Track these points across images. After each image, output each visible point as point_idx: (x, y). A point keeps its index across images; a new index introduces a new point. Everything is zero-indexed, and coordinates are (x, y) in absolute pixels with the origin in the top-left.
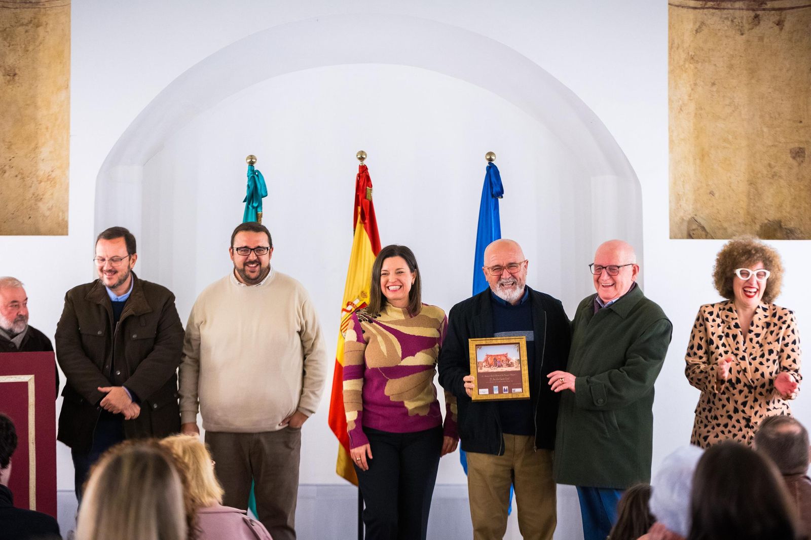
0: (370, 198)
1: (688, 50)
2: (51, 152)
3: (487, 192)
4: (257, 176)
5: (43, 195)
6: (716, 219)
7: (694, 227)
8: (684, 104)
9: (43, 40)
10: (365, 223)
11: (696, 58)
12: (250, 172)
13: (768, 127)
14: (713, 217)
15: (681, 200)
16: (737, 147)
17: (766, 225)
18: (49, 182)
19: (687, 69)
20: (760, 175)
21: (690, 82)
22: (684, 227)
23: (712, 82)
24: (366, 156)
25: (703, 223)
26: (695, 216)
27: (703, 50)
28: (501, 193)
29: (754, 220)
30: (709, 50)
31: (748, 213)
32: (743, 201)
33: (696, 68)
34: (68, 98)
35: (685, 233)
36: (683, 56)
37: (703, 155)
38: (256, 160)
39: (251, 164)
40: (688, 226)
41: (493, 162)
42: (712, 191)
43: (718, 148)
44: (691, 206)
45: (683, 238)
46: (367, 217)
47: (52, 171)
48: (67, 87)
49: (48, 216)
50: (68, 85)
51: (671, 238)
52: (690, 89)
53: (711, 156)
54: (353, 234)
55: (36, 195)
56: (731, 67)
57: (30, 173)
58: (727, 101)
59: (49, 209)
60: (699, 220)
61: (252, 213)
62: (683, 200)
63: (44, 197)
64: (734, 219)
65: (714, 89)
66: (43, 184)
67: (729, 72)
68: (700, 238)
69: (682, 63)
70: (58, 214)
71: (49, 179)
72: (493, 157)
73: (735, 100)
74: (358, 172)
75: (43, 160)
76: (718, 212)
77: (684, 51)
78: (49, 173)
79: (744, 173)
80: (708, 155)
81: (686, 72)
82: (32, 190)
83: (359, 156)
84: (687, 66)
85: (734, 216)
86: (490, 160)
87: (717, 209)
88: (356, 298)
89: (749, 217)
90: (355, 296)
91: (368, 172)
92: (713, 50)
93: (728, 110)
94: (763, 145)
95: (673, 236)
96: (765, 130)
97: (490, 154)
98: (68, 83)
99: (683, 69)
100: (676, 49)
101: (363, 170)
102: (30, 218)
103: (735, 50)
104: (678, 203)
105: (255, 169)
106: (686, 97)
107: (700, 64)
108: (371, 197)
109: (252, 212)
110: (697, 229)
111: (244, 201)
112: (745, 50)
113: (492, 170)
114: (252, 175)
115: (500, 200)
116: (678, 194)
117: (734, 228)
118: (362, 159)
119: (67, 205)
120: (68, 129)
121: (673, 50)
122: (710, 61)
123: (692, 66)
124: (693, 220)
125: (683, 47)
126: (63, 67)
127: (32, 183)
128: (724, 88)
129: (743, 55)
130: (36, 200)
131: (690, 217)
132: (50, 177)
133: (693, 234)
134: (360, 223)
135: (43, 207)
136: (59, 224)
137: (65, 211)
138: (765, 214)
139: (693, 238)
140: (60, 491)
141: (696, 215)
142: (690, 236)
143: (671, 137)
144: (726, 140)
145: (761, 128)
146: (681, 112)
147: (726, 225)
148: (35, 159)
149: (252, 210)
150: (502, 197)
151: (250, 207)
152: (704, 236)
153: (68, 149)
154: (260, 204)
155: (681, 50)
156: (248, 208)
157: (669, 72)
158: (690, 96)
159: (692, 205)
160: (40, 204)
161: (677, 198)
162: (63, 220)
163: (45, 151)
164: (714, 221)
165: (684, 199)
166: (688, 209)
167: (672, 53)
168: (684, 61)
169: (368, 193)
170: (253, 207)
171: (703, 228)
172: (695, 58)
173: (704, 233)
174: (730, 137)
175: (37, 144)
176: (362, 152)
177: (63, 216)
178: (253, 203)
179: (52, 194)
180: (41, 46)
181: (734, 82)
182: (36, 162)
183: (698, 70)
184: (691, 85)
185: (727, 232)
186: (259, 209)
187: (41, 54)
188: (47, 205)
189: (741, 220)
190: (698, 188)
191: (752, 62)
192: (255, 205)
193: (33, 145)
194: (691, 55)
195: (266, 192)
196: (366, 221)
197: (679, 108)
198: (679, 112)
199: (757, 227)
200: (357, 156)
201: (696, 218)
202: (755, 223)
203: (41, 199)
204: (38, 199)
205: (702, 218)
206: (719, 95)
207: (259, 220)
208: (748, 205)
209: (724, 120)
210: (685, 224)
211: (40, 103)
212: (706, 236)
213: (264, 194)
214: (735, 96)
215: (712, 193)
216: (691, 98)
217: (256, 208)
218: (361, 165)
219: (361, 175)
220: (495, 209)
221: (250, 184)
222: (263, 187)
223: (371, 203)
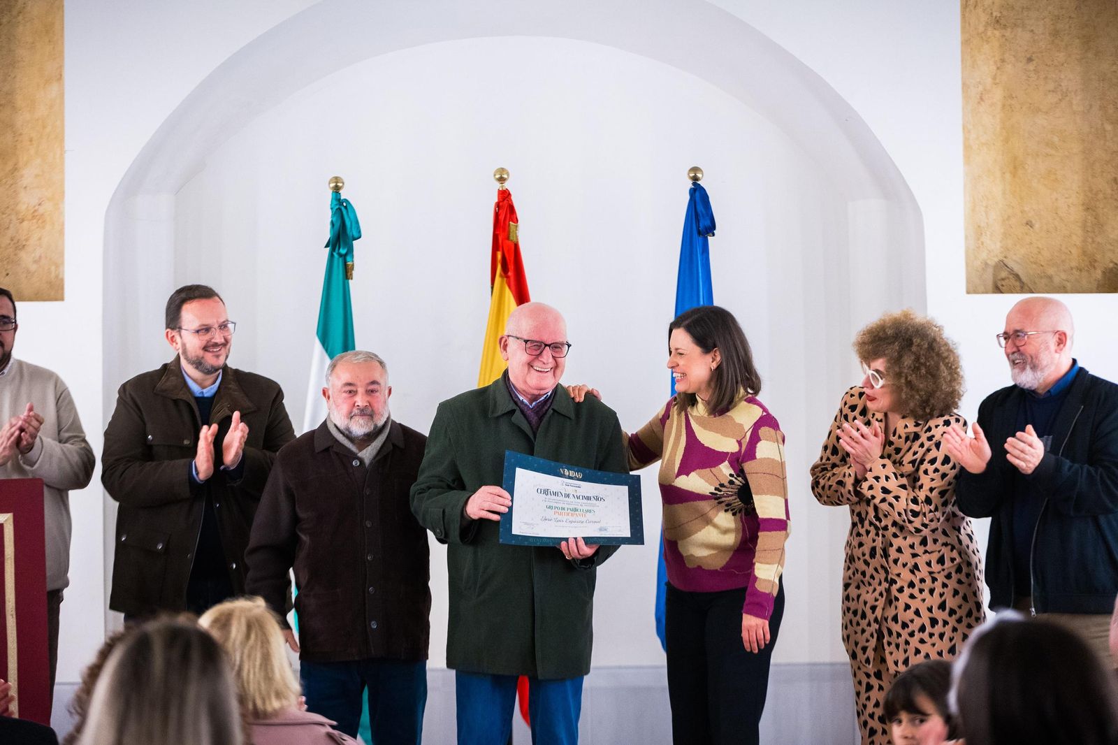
0: (515, 239)
1: (991, 10)
2: (37, 176)
3: (691, 227)
4: (346, 207)
5: (27, 240)
6: (1035, 263)
7: (1004, 274)
8: (985, 90)
9: (24, 7)
10: (508, 277)
11: (1003, 21)
12: (335, 202)
13: (1112, 123)
14: (1032, 260)
15: (984, 234)
16: (1066, 153)
17: (1111, 270)
18: (35, 221)
19: (989, 38)
20: (1101, 196)
21: (994, 56)
22: (989, 277)
23: (1028, 56)
24: (508, 175)
25: (1017, 268)
26: (1004, 259)
27: (1013, 8)
28: (711, 229)
29: (1093, 263)
30: (1023, 8)
31: (1084, 253)
32: (1076, 234)
33: (1003, 36)
34: (62, 95)
35: (990, 284)
36: (984, 18)
37: (1015, 168)
38: (343, 183)
39: (337, 190)
40: (994, 274)
41: (699, 182)
42: (1031, 222)
43: (1037, 155)
44: (999, 245)
45: (987, 293)
46: (511, 267)
47: (40, 205)
48: (60, 78)
49: (35, 272)
50: (61, 75)
51: (968, 292)
52: (995, 68)
53: (1027, 167)
54: (490, 293)
55: (15, 241)
56: (1055, 34)
57: (8, 207)
58: (1051, 86)
59: (35, 262)
60: (1011, 264)
61: (338, 265)
62: (986, 235)
63: (28, 243)
64: (1063, 261)
65: (1031, 67)
66: (25, 223)
67: (1053, 41)
68: (1012, 292)
69: (981, 29)
70: (49, 269)
71: (36, 216)
72: (699, 175)
73: (1062, 84)
74: (496, 200)
75: (25, 187)
76: (1039, 252)
77: (984, 11)
78: (35, 207)
79: (1077, 193)
80: (1024, 167)
81: (988, 42)
82: (10, 233)
83: (498, 176)
84: (989, 33)
85: (1064, 258)
86: (695, 179)
87: (1038, 248)
89: (1086, 258)
91: (511, 200)
92: (1028, 9)
93: (1052, 99)
94: (1106, 150)
95: (972, 290)
96: (1108, 127)
97: (695, 169)
98: (61, 72)
99: (984, 37)
100: (972, 8)
101: (505, 196)
102: (7, 274)
103: (1062, 8)
104: (978, 239)
105: (342, 198)
106: (989, 80)
107: (1009, 30)
108: (517, 237)
109: (338, 262)
110: (1008, 278)
111: (326, 246)
112: (1076, 9)
113: (697, 194)
114: (337, 207)
115: (710, 239)
116: (979, 227)
117: (1063, 276)
118: (502, 180)
119: (62, 254)
120: (62, 140)
121: (968, 10)
122: (1024, 26)
123: (997, 33)
124: (1002, 265)
125: (983, 6)
126: (54, 48)
127: (10, 223)
128: (1047, 65)
129: (1073, 16)
130: (16, 248)
131: (996, 260)
132: (36, 214)
133: (1002, 285)
134: (501, 276)
135: (27, 258)
136: (50, 284)
137: (59, 264)
138: (1110, 255)
139: (1002, 292)
140: (60, 684)
141: (1005, 257)
142: (998, 289)
143: (966, 140)
144: (1049, 144)
145: (1102, 124)
146: (982, 103)
147: (1051, 271)
148: (13, 186)
149: (338, 259)
150: (714, 235)
151: (335, 254)
152: (1018, 288)
153: (62, 172)
154: (350, 250)
155: (980, 10)
156: (331, 256)
157: (962, 43)
158: (994, 78)
159: (1001, 242)
160: (23, 254)
161: (977, 232)
162: (57, 277)
163: (28, 175)
164: (1034, 266)
165: (988, 234)
166: (993, 248)
167: (967, 15)
168: (985, 26)
169: (511, 231)
170: (340, 255)
171: (1017, 277)
172: (1001, 21)
173: (1018, 284)
174: (1056, 139)
175: (16, 165)
176: (502, 170)
177: (56, 270)
178: (339, 249)
179: (40, 239)
180: (20, 18)
181: (1061, 56)
182: (15, 191)
183: (1006, 39)
184: (995, 62)
185: (1052, 281)
186: (348, 259)
187: (21, 28)
188: (33, 255)
189: (1074, 264)
190: (1009, 217)
191: (1087, 26)
192: (343, 251)
193: (9, 167)
194: (996, 17)
195: (360, 232)
196: (510, 274)
197: (978, 97)
198: (979, 103)
199: (1098, 274)
200: (495, 175)
201: (1006, 261)
202: (1095, 268)
203: (24, 246)
204: (19, 246)
205: (1015, 261)
206: (1038, 77)
207: (349, 274)
208: (1084, 241)
209: (1047, 113)
210: (990, 271)
211: (19, 101)
212: (1022, 287)
213: (356, 235)
214: (1063, 77)
215: (1029, 224)
216: (997, 81)
217: (344, 257)
218: (501, 189)
219: (501, 204)
220: (703, 253)
221: (334, 219)
222: (354, 225)
223: (516, 246)
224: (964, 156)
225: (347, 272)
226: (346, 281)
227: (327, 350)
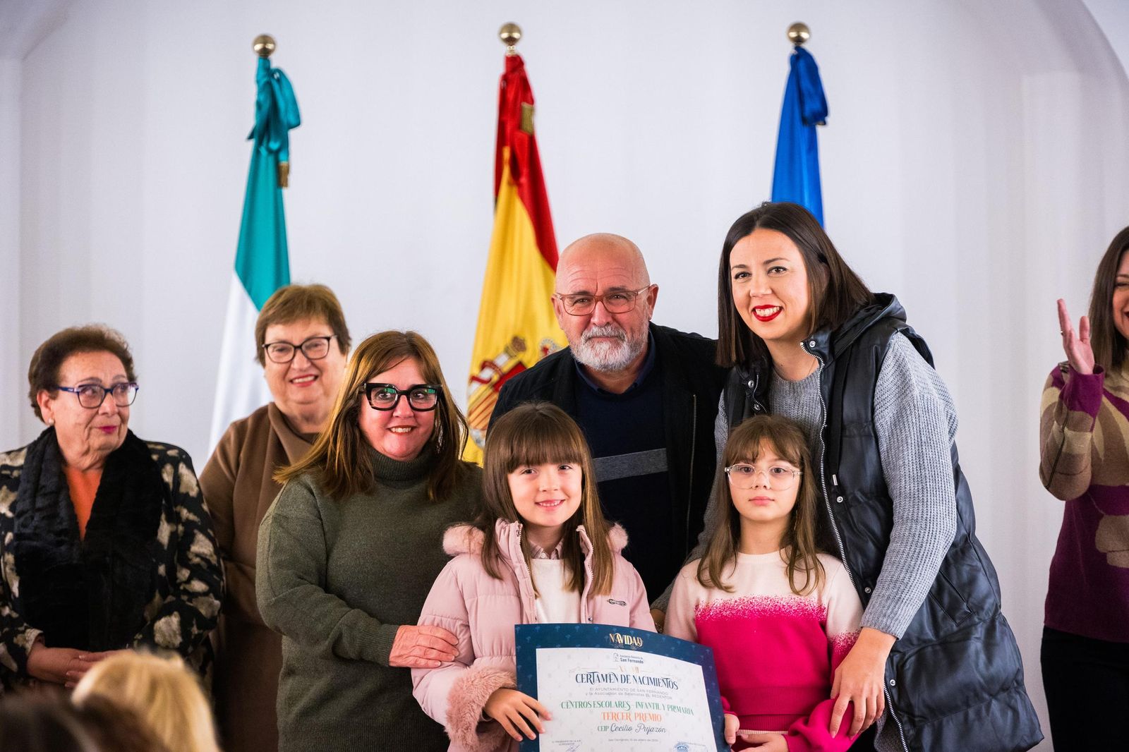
0: (529, 129)
3: (793, 112)
4: (278, 81)
10: (519, 185)
12: (262, 73)
24: (521, 34)
28: (821, 114)
38: (275, 44)
39: (265, 54)
41: (804, 46)
46: (525, 171)
54: (493, 206)
61: (267, 165)
72: (804, 35)
74: (502, 71)
83: (505, 35)
86: (798, 40)
88: (502, 349)
90: (497, 349)
91: (524, 71)
97: (798, 27)
101: (515, 66)
105: (273, 67)
108: (532, 126)
109: (267, 162)
111: (251, 137)
113: (802, 64)
114: (265, 80)
115: (820, 130)
118: (511, 41)
134: (510, 184)
149: (267, 157)
150: (825, 123)
151: (263, 151)
154: (285, 144)
156: (257, 153)
169: (525, 116)
170: (270, 151)
176: (511, 27)
178: (269, 141)
186: (282, 156)
192: (274, 145)
195: (298, 117)
196: (524, 180)
200: (501, 32)
207: (283, 180)
213: (292, 120)
217: (275, 154)
218: (509, 55)
219: (510, 77)
221: (262, 98)
222: (290, 106)
223: (532, 140)
225: (280, 176)
226: (279, 191)
227: (249, 291)
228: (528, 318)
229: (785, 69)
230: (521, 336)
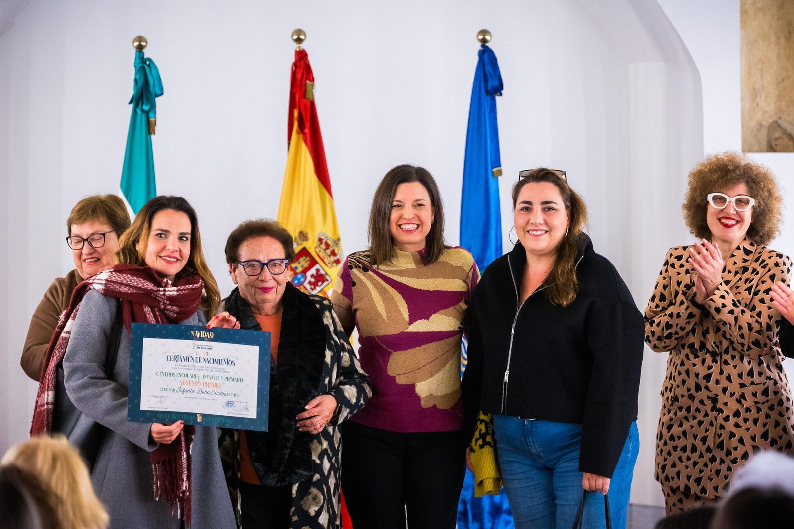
0: (311, 98)
3: (480, 87)
4: (149, 66)
7: (777, 134)
10: (304, 134)
12: (138, 61)
15: (759, 95)
22: (763, 136)
24: (305, 36)
25: (790, 129)
26: (778, 120)
28: (499, 89)
35: (764, 144)
37: (789, 32)
38: (147, 42)
39: (140, 48)
40: (768, 134)
41: (488, 44)
44: (773, 106)
45: (761, 152)
46: (308, 124)
54: (287, 148)
60: (784, 124)
61: (142, 121)
62: (761, 96)
68: (785, 151)
72: (488, 37)
74: (293, 60)
83: (295, 37)
86: (484, 41)
91: (307, 60)
95: (747, 148)
97: (484, 32)
101: (301, 56)
104: (754, 101)
105: (146, 56)
108: (313, 96)
109: (141, 118)
110: (782, 138)
111: (131, 102)
113: (486, 56)
114: (141, 65)
115: (498, 98)
116: (754, 89)
118: (299, 41)
124: (775, 125)
131: (771, 120)
133: (776, 145)
134: (298, 133)
139: (775, 151)
141: (779, 118)
142: (771, 149)
143: (743, 5)
149: (141, 115)
150: (501, 95)
151: (139, 111)
152: (791, 148)
154: (153, 107)
156: (135, 112)
159: (775, 103)
161: (752, 93)
165: (763, 95)
166: (768, 110)
169: (308, 89)
170: (143, 111)
171: (790, 136)
173: (790, 143)
176: (299, 32)
178: (142, 105)
186: (151, 114)
190: (783, 79)
192: (146, 108)
195: (162, 89)
196: (307, 130)
200: (292, 36)
201: (780, 122)
205: (788, 122)
207: (152, 129)
210: (764, 132)
213: (158, 92)
217: (147, 113)
218: (298, 49)
219: (298, 63)
220: (490, 112)
221: (138, 77)
222: (156, 81)
223: (312, 104)
224: (741, 21)
225: (150, 128)
226: (149, 136)
227: (130, 202)
228: (310, 220)
229: (476, 59)
230: (305, 231)
